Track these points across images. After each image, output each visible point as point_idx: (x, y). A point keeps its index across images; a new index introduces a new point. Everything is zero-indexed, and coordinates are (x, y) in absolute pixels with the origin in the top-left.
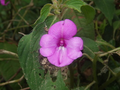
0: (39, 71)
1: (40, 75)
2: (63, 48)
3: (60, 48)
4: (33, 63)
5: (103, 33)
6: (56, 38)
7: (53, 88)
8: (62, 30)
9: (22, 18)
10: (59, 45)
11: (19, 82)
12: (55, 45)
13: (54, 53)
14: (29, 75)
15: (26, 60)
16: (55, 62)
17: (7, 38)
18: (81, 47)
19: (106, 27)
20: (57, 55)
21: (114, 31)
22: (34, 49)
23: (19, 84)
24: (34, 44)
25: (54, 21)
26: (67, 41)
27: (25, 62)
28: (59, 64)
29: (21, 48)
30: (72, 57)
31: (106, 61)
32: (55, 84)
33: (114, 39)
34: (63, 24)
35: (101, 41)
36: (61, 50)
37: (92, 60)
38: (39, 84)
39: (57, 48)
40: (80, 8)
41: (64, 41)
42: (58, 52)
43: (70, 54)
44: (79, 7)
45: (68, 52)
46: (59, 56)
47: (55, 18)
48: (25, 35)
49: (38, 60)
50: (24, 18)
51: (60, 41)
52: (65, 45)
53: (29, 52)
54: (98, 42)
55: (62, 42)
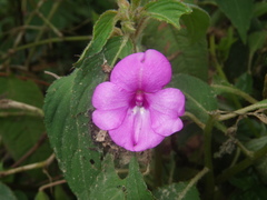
0: (90, 155)
1: (92, 162)
2: (142, 111)
3: (135, 110)
4: (76, 138)
5: (227, 57)
6: (128, 89)
7: (120, 192)
8: (141, 74)
9: (47, 21)
10: (132, 103)
11: (45, 167)
12: (125, 104)
13: (123, 121)
14: (69, 163)
15: (61, 131)
16: (125, 142)
17: (13, 66)
18: (180, 109)
19: (234, 46)
20: (129, 125)
21: (251, 55)
22: (80, 110)
23: (45, 172)
24: (79, 99)
25: (121, 47)
26: (150, 97)
27: (60, 137)
28: (134, 144)
29: (51, 105)
30: (160, 131)
31: (233, 129)
32: (124, 183)
33: (250, 72)
34: (143, 61)
35: (223, 84)
36: (138, 114)
37: (203, 126)
38: (92, 182)
39: (129, 111)
40: (178, 20)
41: (144, 97)
42: (131, 118)
43: (157, 123)
44: (176, 17)
45: (152, 119)
46: (133, 127)
47: (125, 41)
48: (59, 78)
49: (88, 132)
50: (51, 21)
51: (135, 95)
52: (145, 104)
53: (68, 114)
54: (216, 86)
55: (139, 98)
